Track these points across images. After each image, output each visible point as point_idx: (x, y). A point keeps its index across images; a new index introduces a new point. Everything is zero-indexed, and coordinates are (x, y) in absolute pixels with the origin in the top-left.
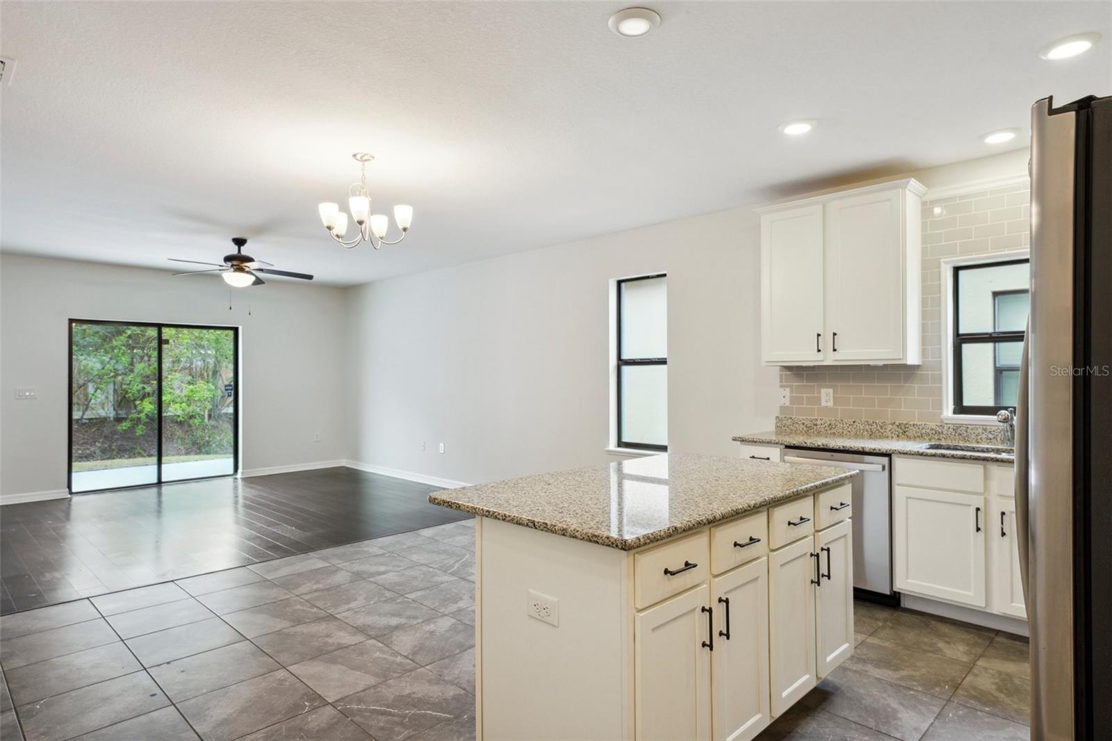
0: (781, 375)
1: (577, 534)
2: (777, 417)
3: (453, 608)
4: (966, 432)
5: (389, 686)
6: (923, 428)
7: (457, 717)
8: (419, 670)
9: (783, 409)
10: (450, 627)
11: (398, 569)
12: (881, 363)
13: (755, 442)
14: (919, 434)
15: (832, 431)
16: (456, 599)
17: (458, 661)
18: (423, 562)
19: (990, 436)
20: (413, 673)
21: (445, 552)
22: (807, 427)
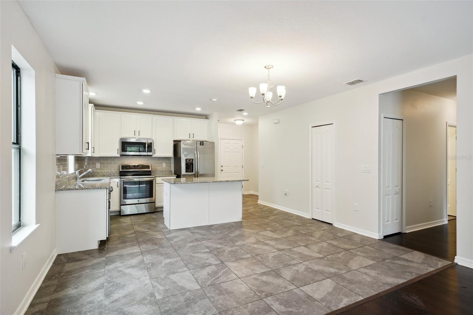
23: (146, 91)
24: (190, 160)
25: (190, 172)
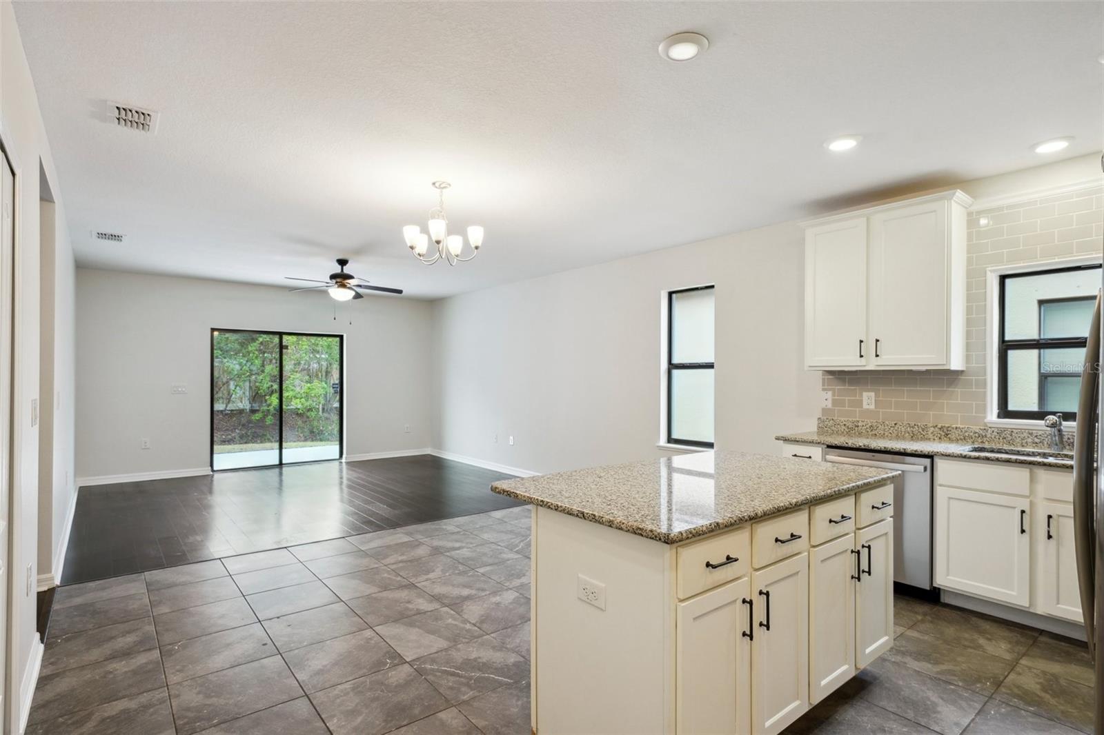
0: (823, 379)
1: (622, 526)
2: (819, 419)
3: (517, 582)
4: (1011, 435)
5: (458, 650)
6: (966, 432)
7: (516, 682)
8: (485, 637)
9: (825, 411)
10: (514, 600)
11: (471, 546)
12: (924, 368)
13: (797, 441)
14: (962, 437)
15: (873, 432)
16: (520, 575)
17: (519, 630)
18: (493, 540)
19: (1036, 440)
20: (480, 640)
21: (511, 532)
22: (848, 428)
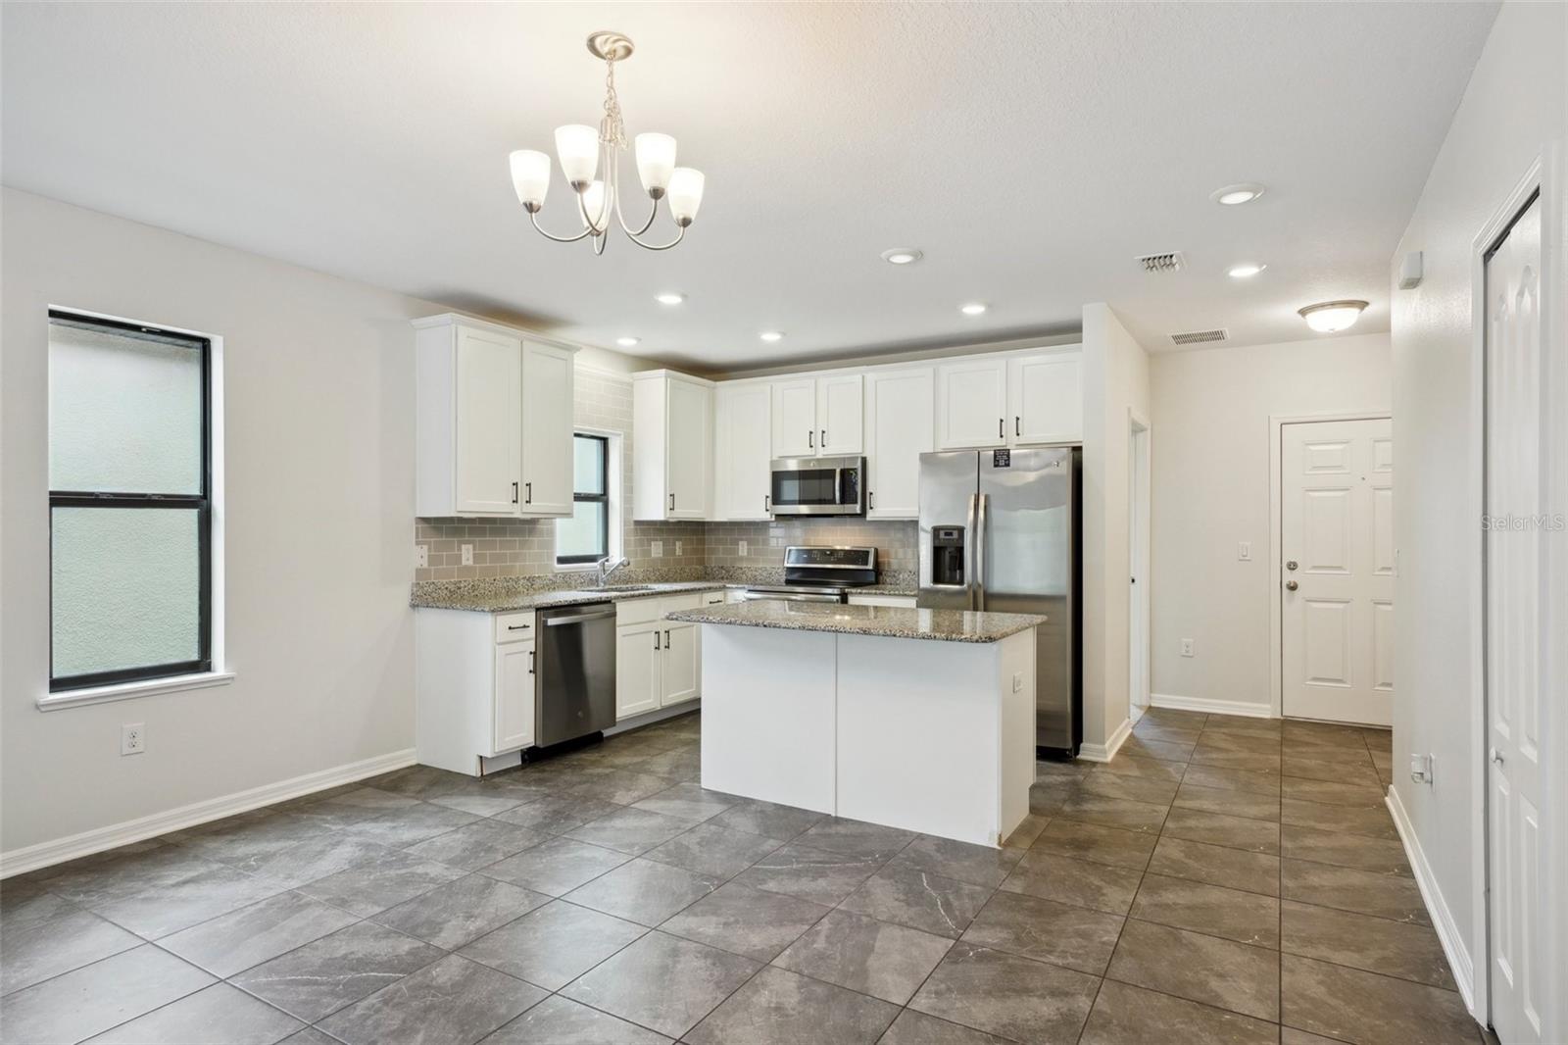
0: (417, 528)
9: (420, 572)
22: (450, 591)
23: (670, 299)
24: (951, 534)
25: (952, 582)
